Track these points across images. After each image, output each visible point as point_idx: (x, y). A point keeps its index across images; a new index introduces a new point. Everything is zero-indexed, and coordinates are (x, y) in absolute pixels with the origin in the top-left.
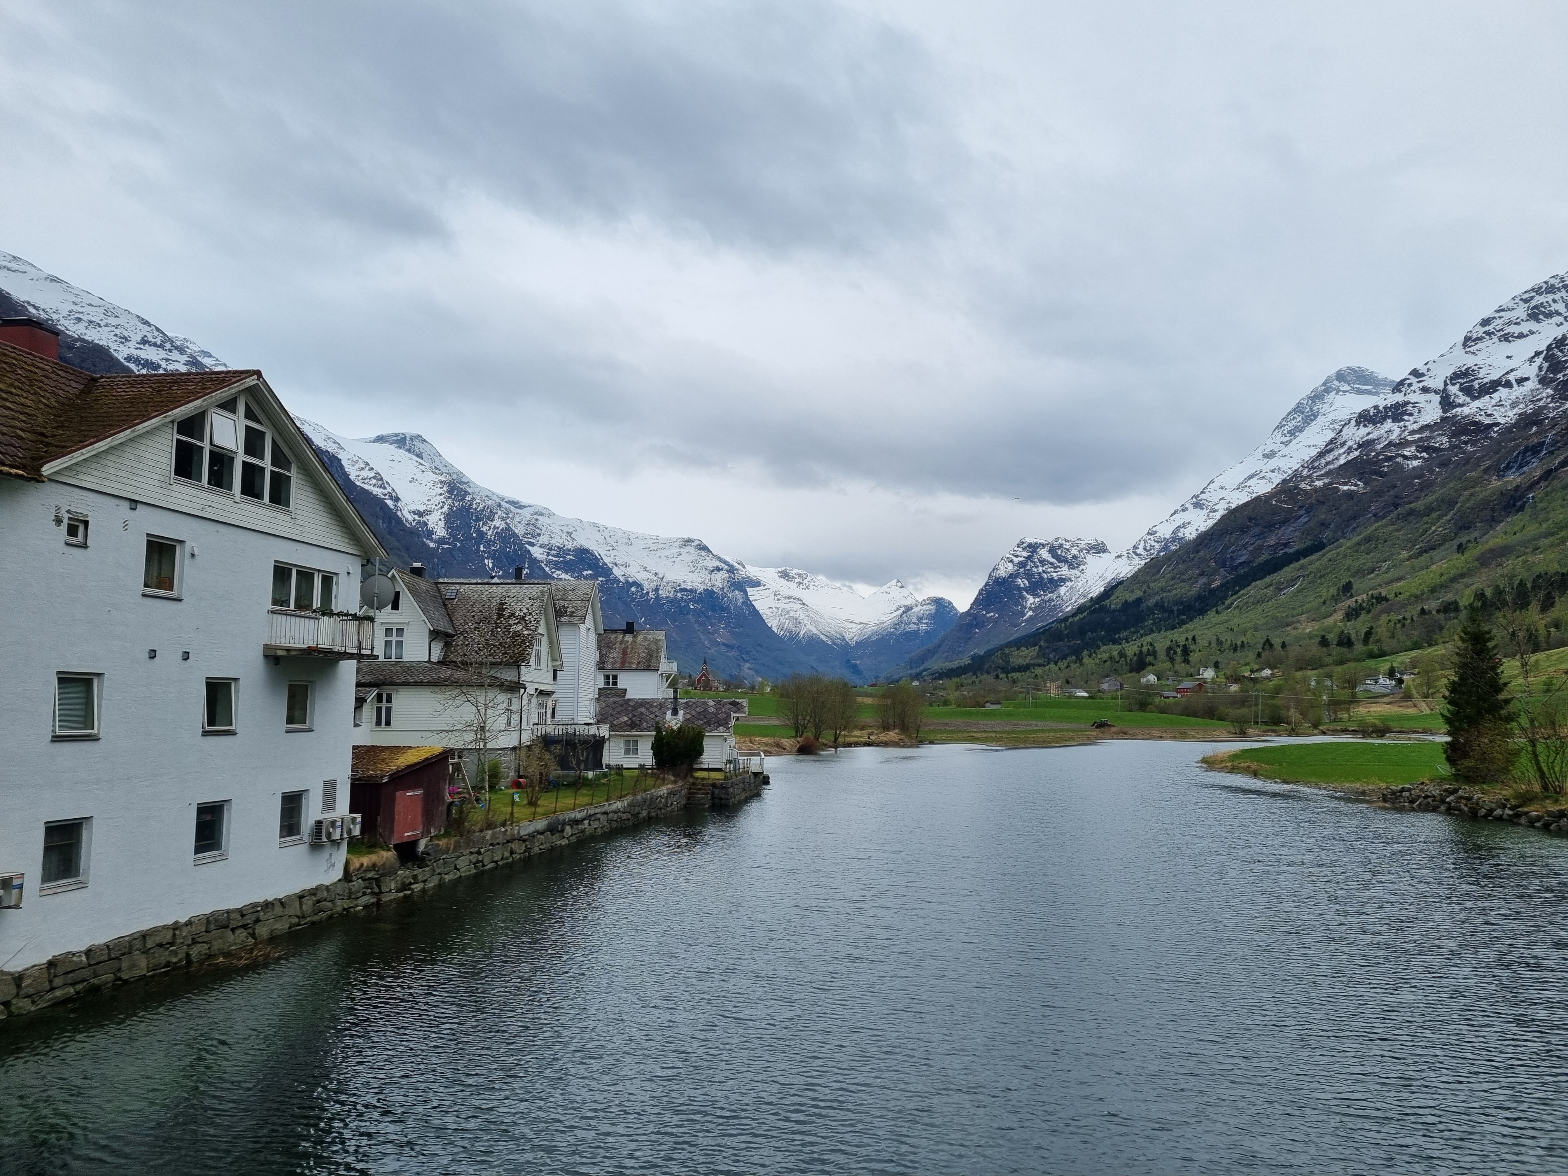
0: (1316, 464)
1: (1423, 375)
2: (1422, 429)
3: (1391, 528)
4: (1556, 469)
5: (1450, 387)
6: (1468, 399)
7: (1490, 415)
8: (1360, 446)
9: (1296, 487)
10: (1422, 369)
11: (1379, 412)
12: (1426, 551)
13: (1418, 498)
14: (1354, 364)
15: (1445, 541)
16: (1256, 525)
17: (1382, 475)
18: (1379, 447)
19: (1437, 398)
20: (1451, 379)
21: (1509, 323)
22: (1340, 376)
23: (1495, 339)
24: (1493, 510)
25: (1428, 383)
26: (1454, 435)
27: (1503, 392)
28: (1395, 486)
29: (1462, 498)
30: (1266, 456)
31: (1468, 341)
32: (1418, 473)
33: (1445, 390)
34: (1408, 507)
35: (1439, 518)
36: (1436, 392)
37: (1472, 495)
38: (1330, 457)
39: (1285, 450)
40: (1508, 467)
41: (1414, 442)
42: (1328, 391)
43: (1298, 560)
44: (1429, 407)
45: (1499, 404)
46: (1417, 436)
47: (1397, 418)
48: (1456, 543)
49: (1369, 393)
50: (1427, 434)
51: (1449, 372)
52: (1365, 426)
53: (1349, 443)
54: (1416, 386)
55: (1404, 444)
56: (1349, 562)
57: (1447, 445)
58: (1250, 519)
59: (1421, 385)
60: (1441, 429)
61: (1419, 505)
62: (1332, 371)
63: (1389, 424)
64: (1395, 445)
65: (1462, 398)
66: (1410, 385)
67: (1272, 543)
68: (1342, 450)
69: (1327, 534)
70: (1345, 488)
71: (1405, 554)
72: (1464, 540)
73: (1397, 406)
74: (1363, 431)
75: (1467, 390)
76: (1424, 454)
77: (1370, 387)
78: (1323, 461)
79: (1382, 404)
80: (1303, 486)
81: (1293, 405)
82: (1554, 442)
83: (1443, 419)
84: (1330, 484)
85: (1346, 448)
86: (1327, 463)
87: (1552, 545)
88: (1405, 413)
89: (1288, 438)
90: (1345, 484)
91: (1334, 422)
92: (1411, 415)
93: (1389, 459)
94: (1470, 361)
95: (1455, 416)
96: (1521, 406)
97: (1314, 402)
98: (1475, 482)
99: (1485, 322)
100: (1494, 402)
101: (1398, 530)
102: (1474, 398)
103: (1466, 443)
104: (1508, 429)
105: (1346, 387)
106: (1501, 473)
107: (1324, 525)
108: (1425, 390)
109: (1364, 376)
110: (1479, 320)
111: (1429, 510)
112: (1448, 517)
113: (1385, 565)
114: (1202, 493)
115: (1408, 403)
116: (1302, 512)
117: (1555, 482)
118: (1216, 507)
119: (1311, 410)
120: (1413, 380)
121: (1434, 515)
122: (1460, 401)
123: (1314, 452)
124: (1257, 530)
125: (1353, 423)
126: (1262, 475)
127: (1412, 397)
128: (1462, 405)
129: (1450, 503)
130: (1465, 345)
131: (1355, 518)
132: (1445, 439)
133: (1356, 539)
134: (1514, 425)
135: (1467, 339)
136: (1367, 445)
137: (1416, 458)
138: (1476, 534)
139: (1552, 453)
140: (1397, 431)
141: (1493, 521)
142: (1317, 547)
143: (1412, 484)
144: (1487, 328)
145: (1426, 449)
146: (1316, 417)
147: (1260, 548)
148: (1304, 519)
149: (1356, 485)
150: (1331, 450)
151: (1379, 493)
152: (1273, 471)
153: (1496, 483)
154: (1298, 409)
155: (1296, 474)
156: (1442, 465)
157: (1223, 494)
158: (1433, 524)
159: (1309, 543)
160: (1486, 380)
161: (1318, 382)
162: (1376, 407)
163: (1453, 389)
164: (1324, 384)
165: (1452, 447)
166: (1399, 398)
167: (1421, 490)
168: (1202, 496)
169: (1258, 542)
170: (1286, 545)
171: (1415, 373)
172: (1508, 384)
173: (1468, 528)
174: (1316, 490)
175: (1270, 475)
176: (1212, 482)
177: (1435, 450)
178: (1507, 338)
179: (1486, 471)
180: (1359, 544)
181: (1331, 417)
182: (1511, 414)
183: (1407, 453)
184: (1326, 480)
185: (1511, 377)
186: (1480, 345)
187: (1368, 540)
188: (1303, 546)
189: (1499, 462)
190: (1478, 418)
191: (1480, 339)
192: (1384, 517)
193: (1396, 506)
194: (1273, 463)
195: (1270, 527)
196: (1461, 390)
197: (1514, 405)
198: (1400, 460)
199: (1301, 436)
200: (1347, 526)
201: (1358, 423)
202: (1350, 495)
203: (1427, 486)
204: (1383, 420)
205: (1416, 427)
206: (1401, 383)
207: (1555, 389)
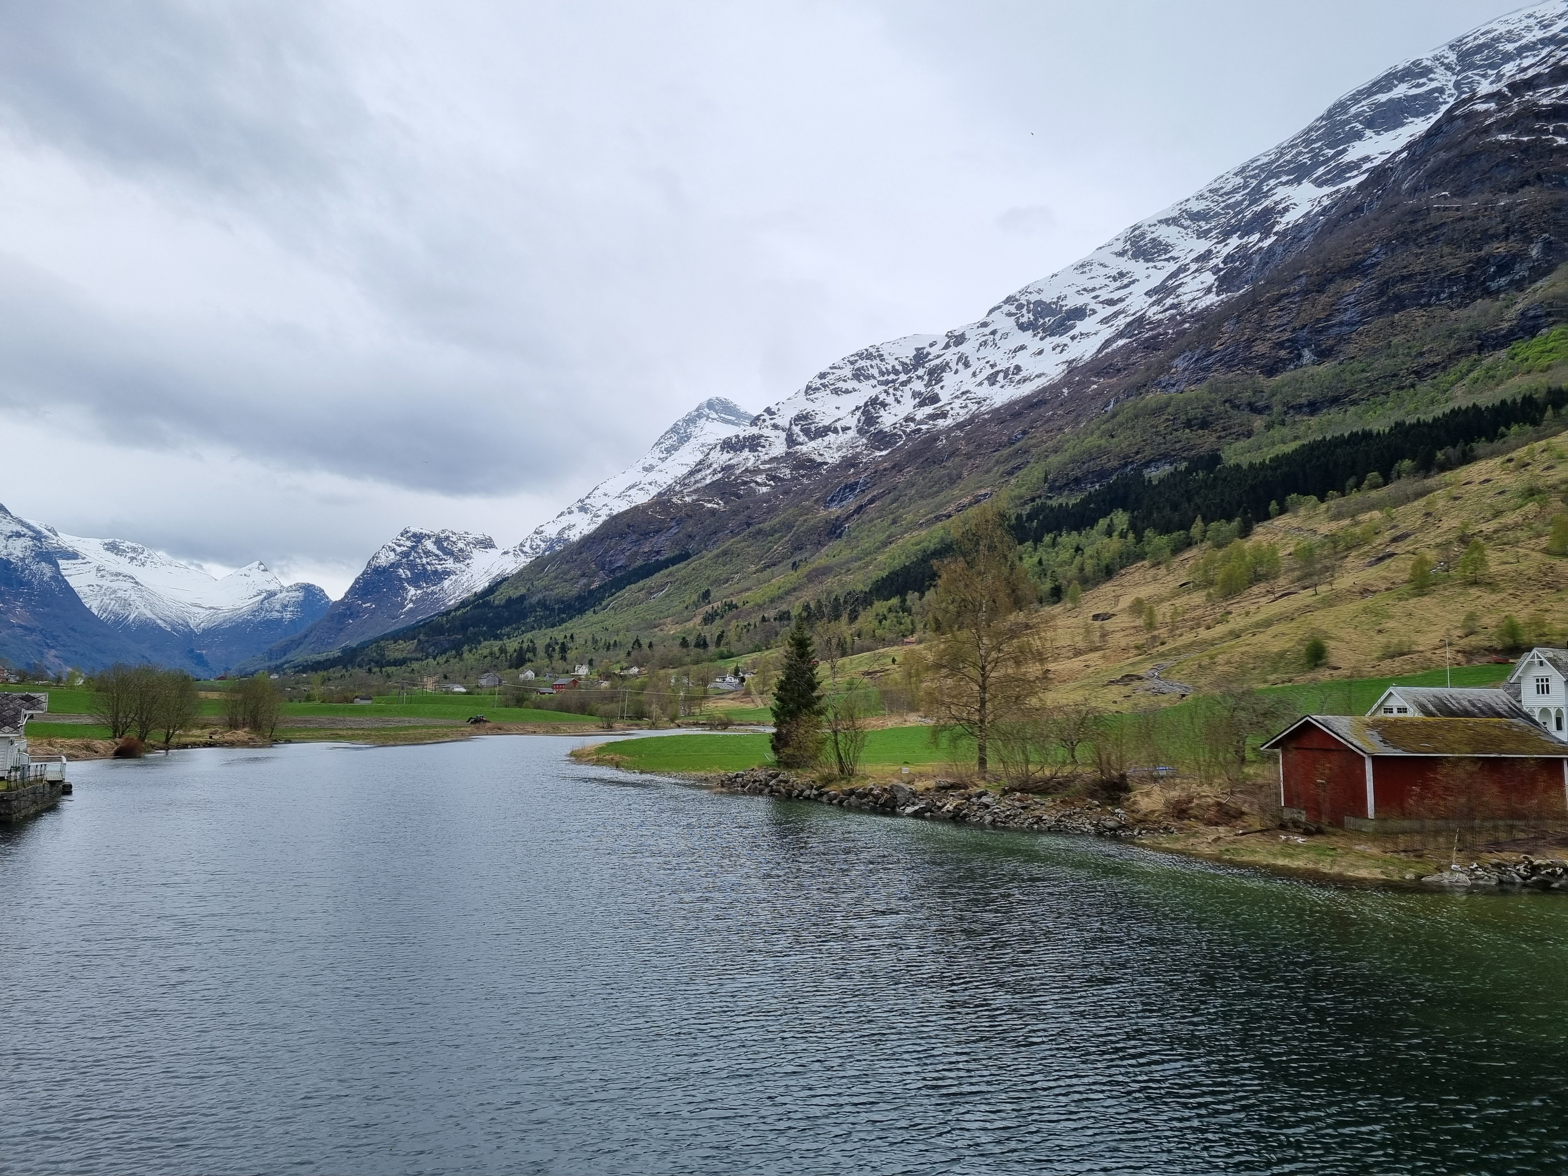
0: (687, 481)
1: (774, 413)
2: (772, 460)
3: (743, 544)
4: (866, 505)
5: (794, 427)
6: (806, 439)
7: (821, 455)
8: (723, 469)
9: (669, 501)
10: (774, 409)
11: (739, 441)
12: (769, 567)
13: (765, 520)
14: (722, 396)
15: (783, 558)
16: (634, 532)
17: (739, 497)
18: (738, 472)
19: (783, 435)
20: (795, 420)
21: (839, 380)
22: (710, 405)
23: (828, 392)
24: (819, 535)
25: (778, 421)
26: (795, 468)
27: (831, 437)
28: (748, 508)
29: (798, 523)
30: (645, 469)
31: (810, 390)
32: (766, 498)
33: (790, 429)
34: (757, 527)
35: (780, 538)
36: (783, 430)
37: (805, 521)
38: (699, 476)
39: (662, 466)
40: (832, 500)
41: (765, 470)
42: (699, 416)
43: (667, 567)
44: (777, 442)
45: (828, 447)
46: (768, 466)
47: (753, 449)
48: (792, 560)
49: (733, 423)
50: (775, 465)
51: (794, 414)
52: (728, 452)
53: (715, 466)
54: (769, 423)
55: (757, 471)
56: (708, 572)
57: (789, 476)
58: (629, 526)
59: (773, 422)
60: (785, 462)
61: (766, 526)
62: (704, 399)
63: (746, 453)
64: (750, 472)
65: (802, 438)
66: (764, 421)
67: (646, 550)
68: (708, 472)
69: (692, 546)
70: (709, 505)
71: (753, 568)
72: (798, 558)
73: (754, 438)
74: (726, 456)
75: (806, 431)
76: (772, 482)
77: (733, 418)
78: (693, 480)
79: (742, 435)
80: (674, 500)
81: (671, 426)
82: (866, 483)
83: (787, 454)
84: (698, 500)
85: (711, 469)
86: (696, 482)
87: (860, 568)
88: (758, 445)
89: (665, 455)
90: (709, 502)
91: (703, 445)
92: (764, 447)
93: (745, 483)
94: (809, 407)
95: (796, 452)
96: (844, 450)
97: (688, 425)
98: (809, 510)
99: (822, 376)
100: (825, 444)
101: (748, 547)
102: (811, 439)
103: (803, 476)
104: (834, 468)
105: (714, 416)
106: (827, 504)
107: (690, 537)
108: (775, 427)
109: (729, 408)
110: (818, 373)
111: (774, 531)
112: (787, 539)
113: (737, 576)
114: (588, 497)
115: (762, 436)
116: (673, 524)
117: (865, 516)
118: (599, 513)
119: (685, 432)
120: (767, 417)
121: (777, 535)
122: (800, 440)
123: (685, 470)
124: (634, 537)
125: (718, 447)
126: (641, 486)
127: (767, 432)
128: (802, 444)
129: (788, 526)
130: (806, 393)
131: (715, 533)
132: (788, 471)
133: (716, 552)
134: (838, 466)
135: (808, 388)
136: (727, 469)
137: (766, 485)
138: (807, 555)
139: (863, 491)
140: (752, 460)
141: (820, 544)
142: (684, 557)
143: (760, 507)
144: (823, 381)
145: (774, 478)
146: (689, 438)
147: (636, 553)
148: (674, 531)
149: (718, 504)
150: (700, 470)
151: (735, 513)
152: (650, 484)
153: (823, 513)
154: (674, 429)
155: (670, 489)
156: (786, 493)
157: (606, 500)
158: (775, 543)
159: (677, 552)
160: (820, 425)
161: (692, 408)
162: (737, 437)
163: (796, 429)
164: (697, 410)
165: (794, 478)
166: (755, 431)
167: (768, 513)
168: (587, 501)
169: (635, 549)
170: (658, 553)
171: (768, 411)
172: (836, 431)
173: (801, 549)
174: (685, 505)
175: (648, 487)
176: (597, 488)
177: (781, 480)
178: (836, 392)
179: (817, 501)
180: (718, 556)
181: (701, 440)
182: (836, 456)
183: (759, 480)
184: (695, 497)
185: (838, 425)
186: (817, 395)
187: (725, 553)
188: (672, 555)
189: (826, 494)
190: (813, 456)
191: (818, 389)
192: (738, 534)
193: (749, 525)
194: (651, 476)
195: (646, 535)
196: (802, 430)
197: (839, 449)
198: (752, 485)
199: (676, 454)
200: (709, 540)
201: (722, 449)
202: (713, 512)
203: (772, 510)
204: (742, 449)
205: (767, 458)
206: (758, 418)
207: (868, 439)
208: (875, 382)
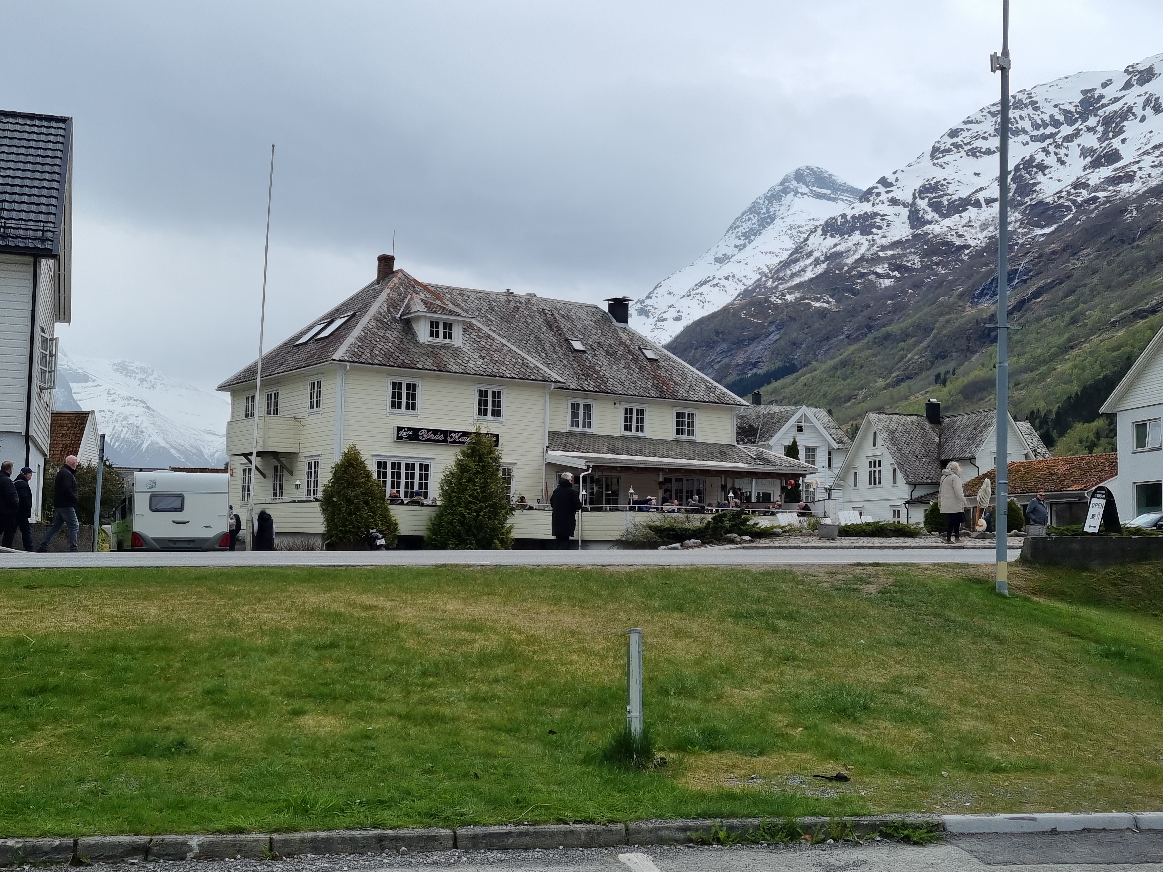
0: (781, 275)
1: (891, 185)
2: (894, 245)
3: (868, 352)
4: (1029, 299)
5: (919, 201)
6: (937, 216)
7: (961, 236)
8: (827, 258)
9: (767, 300)
10: (891, 179)
11: (847, 221)
12: (902, 380)
13: (891, 321)
14: (814, 164)
15: (921, 370)
16: (724, 340)
17: (855, 293)
18: (850, 261)
19: (905, 212)
20: (920, 192)
21: (977, 137)
22: (799, 176)
23: (963, 153)
24: (968, 339)
25: (896, 194)
26: (926, 254)
27: (972, 212)
28: (868, 306)
29: (937, 325)
30: (718, 260)
31: (936, 152)
32: (891, 293)
33: (914, 204)
34: (884, 330)
35: (916, 344)
36: (905, 205)
37: (948, 321)
38: (796, 268)
39: (741, 256)
40: (982, 294)
41: (886, 258)
42: (785, 191)
43: (769, 383)
44: (897, 221)
45: (969, 225)
46: (889, 253)
47: (866, 231)
48: (933, 372)
49: (828, 198)
50: (898, 251)
51: (918, 184)
52: (832, 236)
53: (816, 254)
54: (884, 197)
55: (876, 260)
56: (825, 388)
57: (918, 265)
58: (717, 333)
59: (890, 195)
60: (913, 246)
61: (893, 328)
63: (857, 237)
64: (867, 260)
65: (931, 215)
66: (878, 194)
67: (740, 362)
68: (808, 261)
69: (797, 356)
70: (817, 305)
71: (881, 382)
72: (942, 370)
73: (865, 217)
74: (830, 241)
75: (936, 206)
76: (896, 273)
77: (828, 192)
78: (788, 272)
79: (850, 213)
80: (773, 299)
82: (1027, 271)
83: (915, 236)
84: (803, 298)
85: (811, 259)
86: (794, 275)
87: (1033, 381)
88: (873, 225)
89: (742, 242)
90: (817, 300)
91: (791, 228)
92: (880, 228)
93: (862, 275)
94: (939, 175)
95: (927, 234)
96: (991, 228)
97: (770, 202)
98: (951, 308)
99: (954, 133)
100: (964, 221)
101: (874, 355)
102: (944, 216)
103: (937, 264)
104: (979, 254)
105: (804, 189)
106: (975, 299)
107: (795, 344)
108: (894, 202)
109: (823, 179)
110: (946, 130)
111: (906, 336)
112: (924, 344)
113: (862, 394)
114: (648, 297)
115: (876, 214)
116: (772, 328)
117: (1029, 313)
118: (665, 316)
119: (768, 211)
120: (881, 189)
121: (911, 341)
122: (928, 217)
123: (774, 261)
124: (724, 346)
125: (820, 231)
126: (715, 282)
127: (883, 209)
128: (930, 223)
129: (927, 330)
130: (932, 156)
131: (827, 339)
132: (917, 259)
133: (831, 363)
134: (984, 249)
135: (935, 150)
136: (834, 257)
137: (888, 277)
138: (951, 365)
139: (1025, 281)
140: (865, 245)
141: (970, 351)
142: (789, 369)
143: (885, 305)
144: (955, 140)
145: (898, 268)
146: (773, 220)
147: (728, 366)
148: (774, 337)
149: (828, 302)
150: (797, 261)
151: (852, 313)
152: (727, 278)
153: (970, 311)
154: (754, 209)
155: (758, 284)
156: (916, 286)
157: (671, 300)
158: (909, 351)
159: (779, 364)
160: (955, 197)
162: (844, 216)
163: (923, 204)
164: (782, 183)
165: (924, 267)
166: (866, 208)
167: (894, 312)
168: (648, 302)
169: (726, 360)
170: (755, 365)
171: (883, 182)
172: (977, 204)
173: (944, 357)
174: (787, 304)
175: (723, 282)
176: (658, 286)
177: (908, 269)
178: (974, 153)
179: (961, 296)
180: (835, 368)
181: (789, 221)
182: (981, 236)
183: (879, 270)
184: (798, 295)
185: (981, 196)
186: (948, 158)
187: (844, 364)
188: (773, 368)
189: (974, 287)
190: (949, 238)
191: (948, 151)
192: (857, 340)
193: (869, 328)
194: (727, 269)
195: (740, 343)
196: (930, 205)
197: (984, 227)
198: (872, 277)
199: (758, 241)
200: (820, 348)
201: (825, 233)
202: (823, 313)
203: (899, 308)
204: (850, 232)
205: (885, 242)
206: (870, 191)
207: (1023, 213)
208: (1026, 138)
